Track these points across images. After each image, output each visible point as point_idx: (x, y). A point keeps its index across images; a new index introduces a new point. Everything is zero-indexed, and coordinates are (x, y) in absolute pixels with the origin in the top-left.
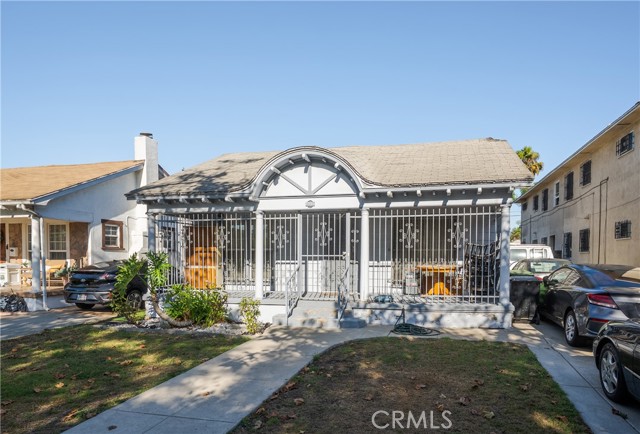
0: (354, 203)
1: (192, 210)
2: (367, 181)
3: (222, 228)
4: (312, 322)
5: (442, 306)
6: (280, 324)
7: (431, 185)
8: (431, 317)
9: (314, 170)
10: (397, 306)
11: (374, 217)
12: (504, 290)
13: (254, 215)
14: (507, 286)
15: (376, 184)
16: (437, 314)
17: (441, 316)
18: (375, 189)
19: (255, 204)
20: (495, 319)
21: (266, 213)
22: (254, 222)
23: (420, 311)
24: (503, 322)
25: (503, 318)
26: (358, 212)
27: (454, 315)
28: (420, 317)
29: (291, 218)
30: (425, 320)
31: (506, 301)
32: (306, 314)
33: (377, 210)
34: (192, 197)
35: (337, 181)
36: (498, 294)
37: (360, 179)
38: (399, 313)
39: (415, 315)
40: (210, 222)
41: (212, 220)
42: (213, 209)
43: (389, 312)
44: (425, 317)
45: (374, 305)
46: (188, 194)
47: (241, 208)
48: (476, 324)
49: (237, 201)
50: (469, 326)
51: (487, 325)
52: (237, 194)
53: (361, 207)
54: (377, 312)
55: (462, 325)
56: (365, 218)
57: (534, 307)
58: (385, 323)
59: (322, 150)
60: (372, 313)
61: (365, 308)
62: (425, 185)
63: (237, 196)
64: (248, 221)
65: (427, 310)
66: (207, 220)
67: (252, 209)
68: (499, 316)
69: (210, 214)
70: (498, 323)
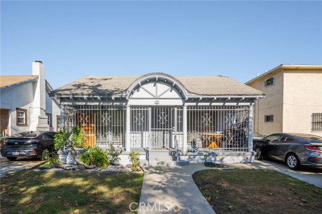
0: (180, 102)
1: (88, 104)
2: (189, 92)
3: (106, 114)
4: (163, 163)
5: (224, 153)
6: (145, 165)
7: (221, 95)
8: (218, 158)
9: (159, 85)
10: (202, 154)
11: (190, 110)
12: (251, 145)
13: (125, 107)
14: (252, 143)
15: (194, 94)
16: (221, 157)
17: (223, 158)
18: (193, 96)
19: (126, 101)
20: (247, 158)
21: (132, 107)
22: (125, 111)
23: (213, 156)
24: (250, 160)
25: (251, 158)
26: (182, 107)
27: (229, 157)
28: (213, 159)
29: (145, 109)
30: (215, 160)
31: (252, 150)
32: (156, 159)
33: (191, 107)
34: (91, 96)
35: (171, 91)
36: (247, 147)
37: (186, 91)
38: (203, 157)
39: (211, 158)
40: (99, 111)
41: (101, 109)
42: (101, 104)
43: (198, 157)
44: (215, 159)
45: (191, 153)
46: (89, 95)
47: (118, 104)
48: (238, 162)
49: (117, 100)
50: (235, 162)
51: (244, 162)
52: (118, 96)
53: (183, 105)
54: (192, 157)
55: (233, 162)
56: (185, 110)
57: (260, 152)
58: (196, 162)
59: (167, 75)
60: (189, 157)
61: (186, 155)
62: (218, 95)
63: (118, 97)
64: (122, 111)
65: (216, 155)
66: (98, 109)
67: (124, 104)
68: (249, 157)
69: (99, 106)
70: (249, 161)
